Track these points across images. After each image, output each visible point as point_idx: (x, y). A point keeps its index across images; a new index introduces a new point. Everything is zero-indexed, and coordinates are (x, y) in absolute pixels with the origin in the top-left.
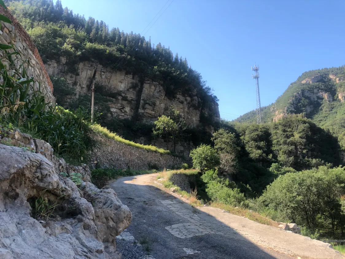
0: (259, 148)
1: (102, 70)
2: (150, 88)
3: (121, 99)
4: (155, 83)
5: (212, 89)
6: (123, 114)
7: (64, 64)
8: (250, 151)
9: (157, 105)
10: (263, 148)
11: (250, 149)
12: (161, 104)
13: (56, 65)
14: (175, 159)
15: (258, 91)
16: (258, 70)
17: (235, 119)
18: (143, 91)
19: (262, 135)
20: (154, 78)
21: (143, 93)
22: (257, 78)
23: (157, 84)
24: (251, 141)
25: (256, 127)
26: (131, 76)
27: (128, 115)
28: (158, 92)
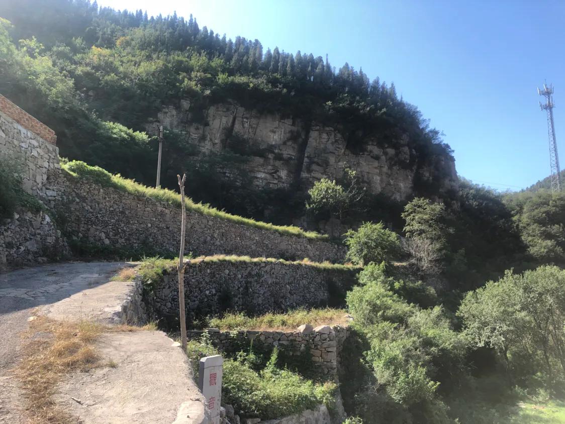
0: (547, 236)
1: (245, 116)
2: (320, 137)
3: (272, 158)
4: (327, 129)
5: (441, 133)
6: (276, 182)
7: (187, 111)
8: (530, 242)
9: (331, 163)
10: (559, 237)
11: (530, 238)
12: (339, 162)
13: (174, 112)
14: (339, 249)
15: (553, 131)
16: (551, 93)
17: (527, 188)
18: (309, 143)
19: (555, 213)
20: (326, 121)
21: (308, 147)
22: (549, 107)
23: (331, 130)
24: (533, 224)
25: (544, 199)
26: (289, 122)
27: (283, 183)
28: (332, 143)
